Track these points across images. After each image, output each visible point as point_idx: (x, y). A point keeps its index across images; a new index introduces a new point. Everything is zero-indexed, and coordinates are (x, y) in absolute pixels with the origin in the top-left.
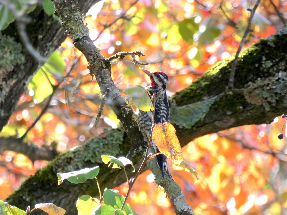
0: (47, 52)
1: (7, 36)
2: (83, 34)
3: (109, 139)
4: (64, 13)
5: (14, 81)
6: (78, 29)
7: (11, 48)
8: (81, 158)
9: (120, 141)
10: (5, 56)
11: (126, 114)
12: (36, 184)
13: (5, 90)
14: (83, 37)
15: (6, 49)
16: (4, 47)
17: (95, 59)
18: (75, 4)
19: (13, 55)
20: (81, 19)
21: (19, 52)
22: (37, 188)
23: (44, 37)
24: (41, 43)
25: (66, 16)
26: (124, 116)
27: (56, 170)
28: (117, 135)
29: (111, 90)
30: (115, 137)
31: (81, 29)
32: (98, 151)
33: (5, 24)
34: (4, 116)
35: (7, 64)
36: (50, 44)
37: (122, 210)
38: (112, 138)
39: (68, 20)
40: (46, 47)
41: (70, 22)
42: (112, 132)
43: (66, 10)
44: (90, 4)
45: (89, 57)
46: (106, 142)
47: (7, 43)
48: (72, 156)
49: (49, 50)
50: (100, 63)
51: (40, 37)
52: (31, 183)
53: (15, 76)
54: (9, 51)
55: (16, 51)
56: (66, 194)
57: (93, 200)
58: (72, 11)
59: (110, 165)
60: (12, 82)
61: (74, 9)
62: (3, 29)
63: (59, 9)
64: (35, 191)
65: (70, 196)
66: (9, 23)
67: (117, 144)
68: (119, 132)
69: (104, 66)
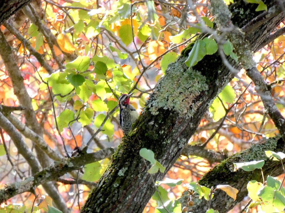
0: (224, 83)
1: (196, 71)
2: (252, 66)
3: (267, 145)
4: (239, 51)
5: (201, 103)
6: (249, 62)
7: (199, 79)
8: (246, 158)
9: (275, 146)
10: (194, 85)
11: (282, 124)
12: (214, 176)
13: (194, 109)
14: (252, 68)
15: (195, 80)
16: (194, 79)
17: (260, 84)
18: (248, 44)
19: (200, 84)
20: (251, 55)
21: (204, 82)
22: (215, 179)
23: (222, 72)
24: (220, 76)
25: (241, 53)
26: (281, 125)
27: (229, 166)
28: (272, 142)
29: (271, 106)
30: (271, 143)
31: (251, 62)
32: (259, 153)
33: (195, 62)
34: (193, 127)
35: (196, 90)
36: (226, 77)
37: (279, 190)
38: (269, 144)
39: (242, 56)
40: (224, 79)
41: (243, 57)
42: (269, 139)
43: (241, 49)
44: (256, 49)
45: (256, 82)
46: (265, 147)
47: (196, 75)
48: (240, 156)
49: (225, 81)
50: (264, 87)
51: (219, 72)
52: (211, 174)
53: (201, 99)
54: (197, 81)
55: (202, 82)
56: (235, 183)
57: (259, 184)
58: (245, 49)
59: (271, 158)
60: (199, 103)
61: (246, 48)
62: (194, 65)
63: (236, 48)
64: (213, 181)
65: (238, 185)
66: (198, 61)
67: (272, 148)
68: (274, 140)
69: (267, 89)
